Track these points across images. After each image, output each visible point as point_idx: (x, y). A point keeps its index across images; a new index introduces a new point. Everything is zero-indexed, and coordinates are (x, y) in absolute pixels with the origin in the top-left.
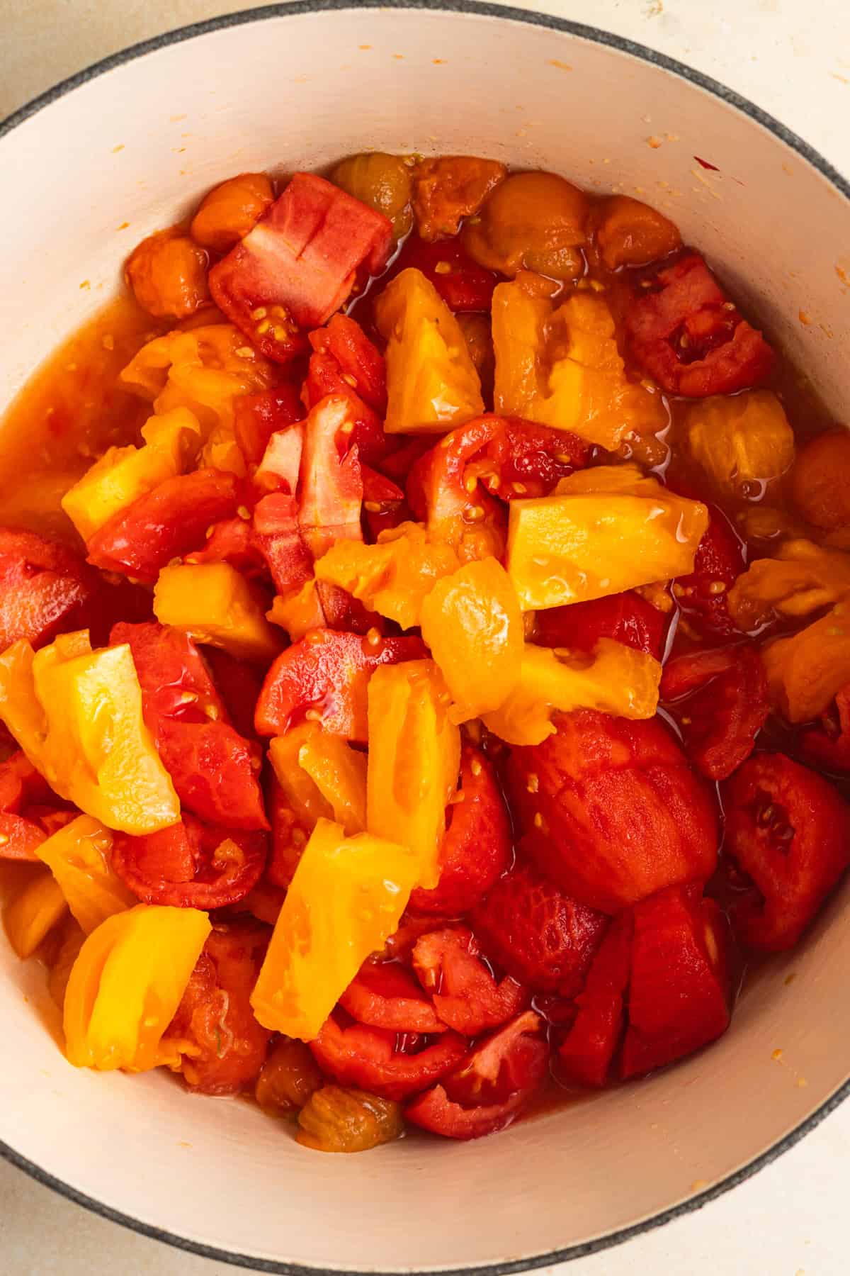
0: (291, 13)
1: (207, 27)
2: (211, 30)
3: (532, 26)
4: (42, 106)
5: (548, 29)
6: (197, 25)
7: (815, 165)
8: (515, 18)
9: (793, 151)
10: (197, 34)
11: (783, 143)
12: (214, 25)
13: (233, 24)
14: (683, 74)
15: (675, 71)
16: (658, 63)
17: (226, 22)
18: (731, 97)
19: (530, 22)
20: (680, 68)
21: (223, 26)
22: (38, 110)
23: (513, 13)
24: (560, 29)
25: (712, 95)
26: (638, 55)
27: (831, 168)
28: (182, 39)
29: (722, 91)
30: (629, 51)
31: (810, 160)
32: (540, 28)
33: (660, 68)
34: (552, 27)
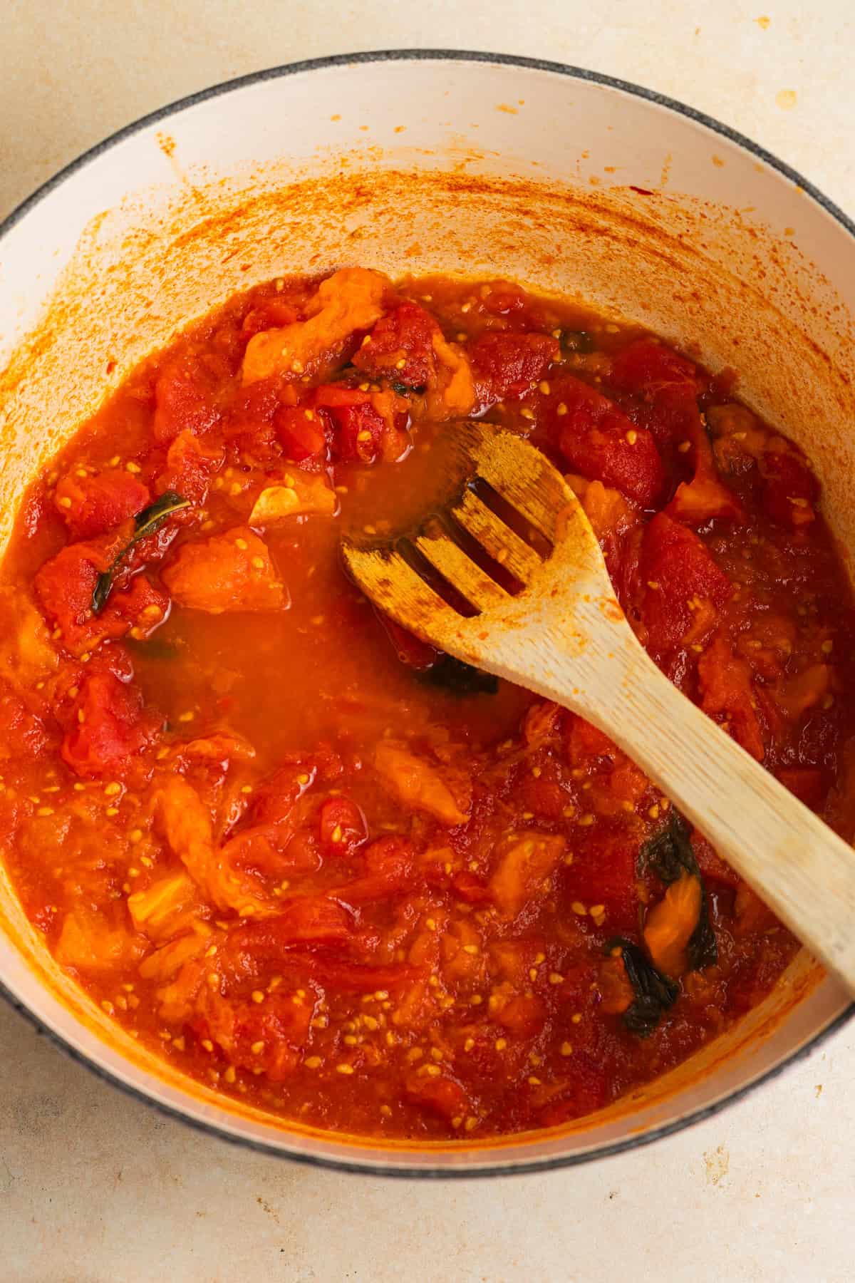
0: (273, 77)
1: (202, 96)
2: (206, 98)
3: (481, 63)
4: (66, 177)
5: (495, 64)
6: (194, 96)
7: (741, 144)
8: (467, 59)
9: (720, 136)
10: (194, 103)
11: (711, 132)
12: (208, 93)
13: (224, 91)
14: (616, 86)
15: (609, 84)
16: (593, 80)
17: (217, 90)
18: (661, 99)
19: (480, 60)
20: (613, 82)
21: (215, 94)
22: (62, 181)
23: (464, 55)
24: (506, 62)
25: (644, 100)
26: (575, 76)
27: (756, 146)
28: (182, 109)
29: (652, 96)
30: (568, 73)
31: (737, 141)
32: (488, 64)
33: (596, 84)
34: (499, 62)
